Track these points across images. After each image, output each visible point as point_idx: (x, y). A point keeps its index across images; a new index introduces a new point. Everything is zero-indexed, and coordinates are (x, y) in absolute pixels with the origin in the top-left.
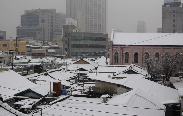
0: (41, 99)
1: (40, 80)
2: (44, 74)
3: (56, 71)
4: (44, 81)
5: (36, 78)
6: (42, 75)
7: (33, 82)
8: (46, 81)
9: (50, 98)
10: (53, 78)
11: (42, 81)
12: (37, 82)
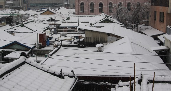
0: (29, 51)
1: (17, 32)
2: (20, 26)
3: (30, 22)
4: (21, 32)
5: (13, 30)
6: (19, 26)
7: (12, 34)
8: (23, 33)
9: (38, 50)
10: (30, 29)
11: (19, 32)
12: (16, 34)
